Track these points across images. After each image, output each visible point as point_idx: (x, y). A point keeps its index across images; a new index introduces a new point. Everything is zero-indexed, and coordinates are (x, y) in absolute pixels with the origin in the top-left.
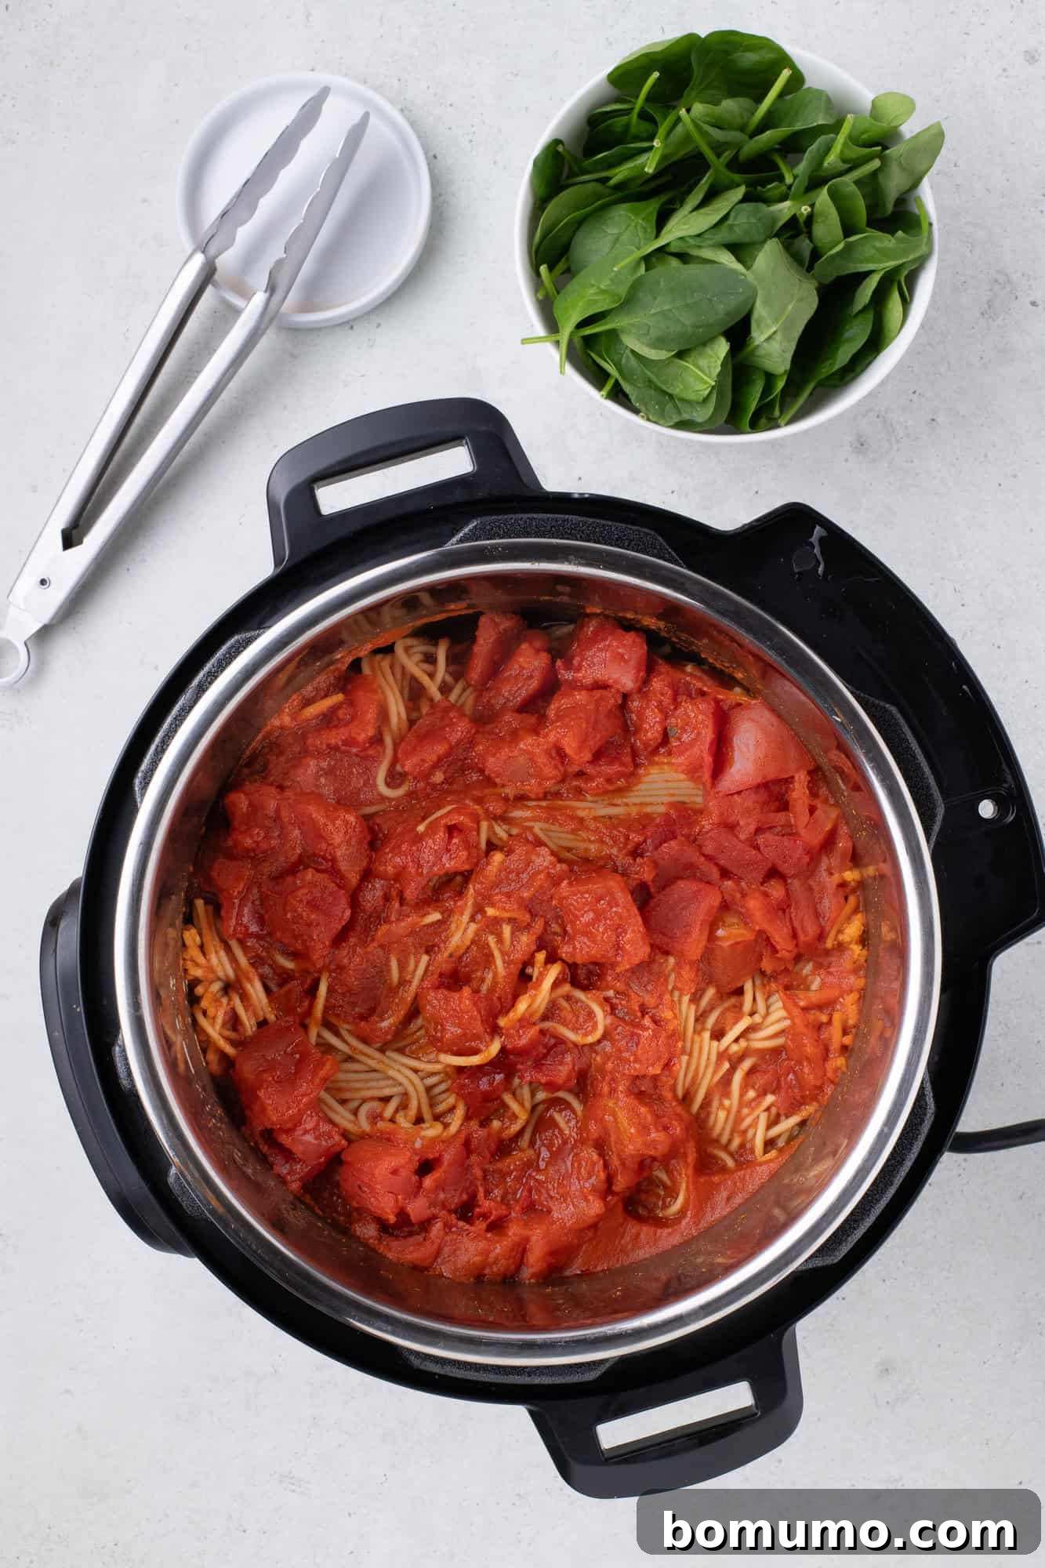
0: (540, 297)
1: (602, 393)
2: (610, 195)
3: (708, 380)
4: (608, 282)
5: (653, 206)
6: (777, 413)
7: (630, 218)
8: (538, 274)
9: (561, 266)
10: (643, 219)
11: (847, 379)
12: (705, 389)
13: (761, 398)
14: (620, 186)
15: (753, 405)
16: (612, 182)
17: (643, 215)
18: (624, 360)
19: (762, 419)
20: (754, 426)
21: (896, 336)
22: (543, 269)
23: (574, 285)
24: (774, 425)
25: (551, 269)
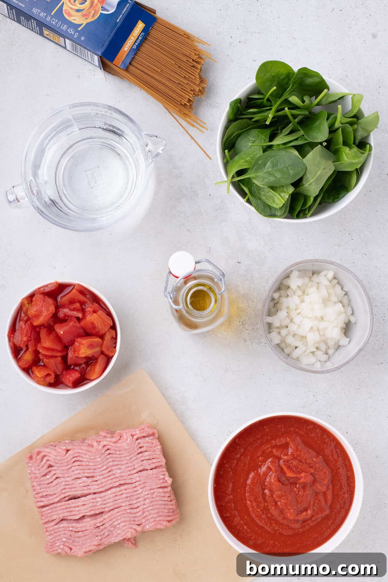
0: (225, 162)
1: (245, 200)
2: (252, 125)
3: (283, 201)
4: (250, 158)
5: (268, 132)
6: (307, 212)
7: (259, 135)
8: (224, 153)
9: (232, 150)
10: (264, 136)
11: (336, 201)
12: (281, 204)
13: (302, 207)
14: (256, 121)
15: (298, 209)
16: (253, 120)
17: (265, 134)
18: (252, 188)
19: (301, 214)
20: (298, 217)
21: (353, 189)
22: (226, 151)
23: (237, 158)
24: (305, 216)
25: (229, 151)
